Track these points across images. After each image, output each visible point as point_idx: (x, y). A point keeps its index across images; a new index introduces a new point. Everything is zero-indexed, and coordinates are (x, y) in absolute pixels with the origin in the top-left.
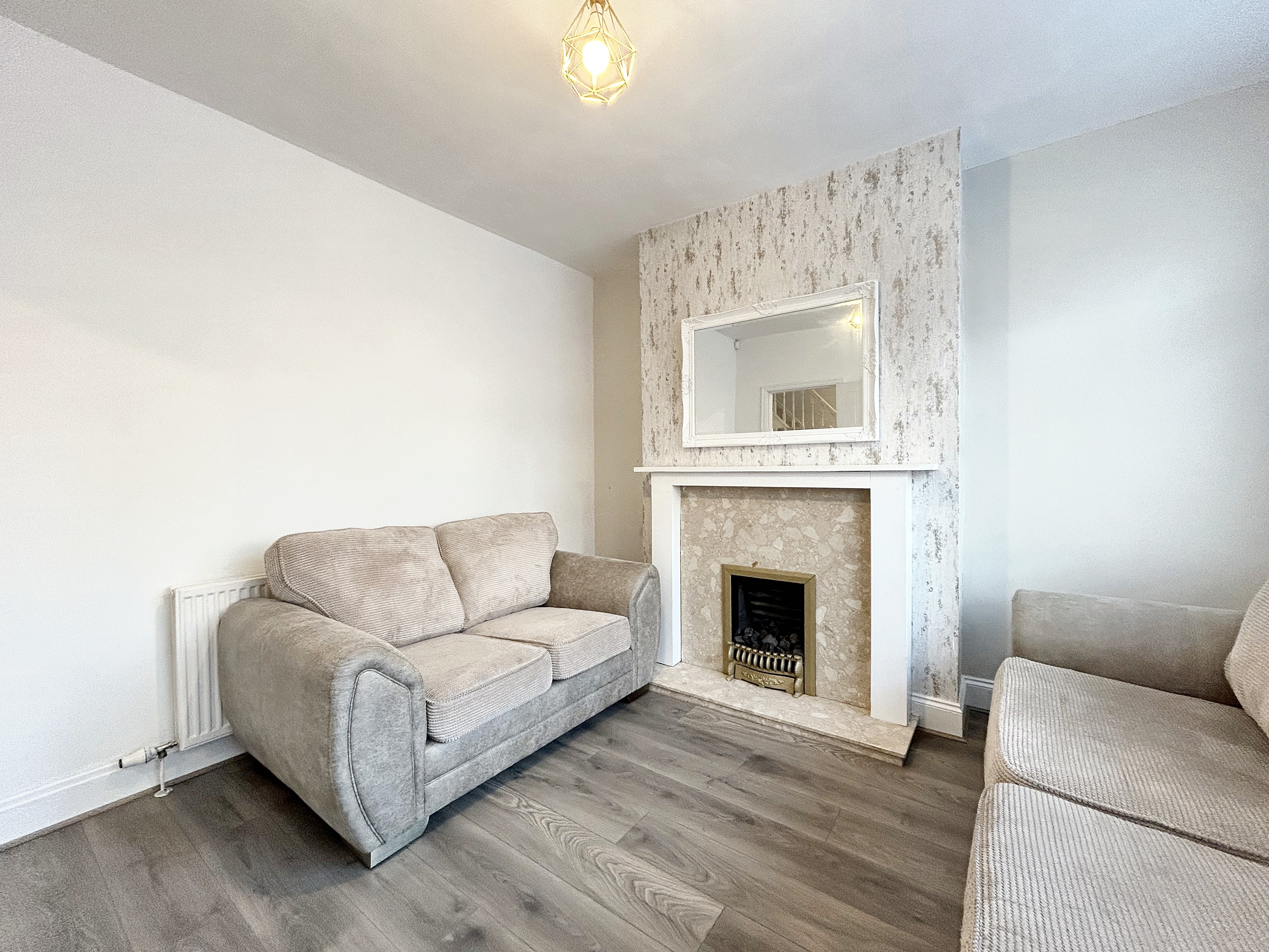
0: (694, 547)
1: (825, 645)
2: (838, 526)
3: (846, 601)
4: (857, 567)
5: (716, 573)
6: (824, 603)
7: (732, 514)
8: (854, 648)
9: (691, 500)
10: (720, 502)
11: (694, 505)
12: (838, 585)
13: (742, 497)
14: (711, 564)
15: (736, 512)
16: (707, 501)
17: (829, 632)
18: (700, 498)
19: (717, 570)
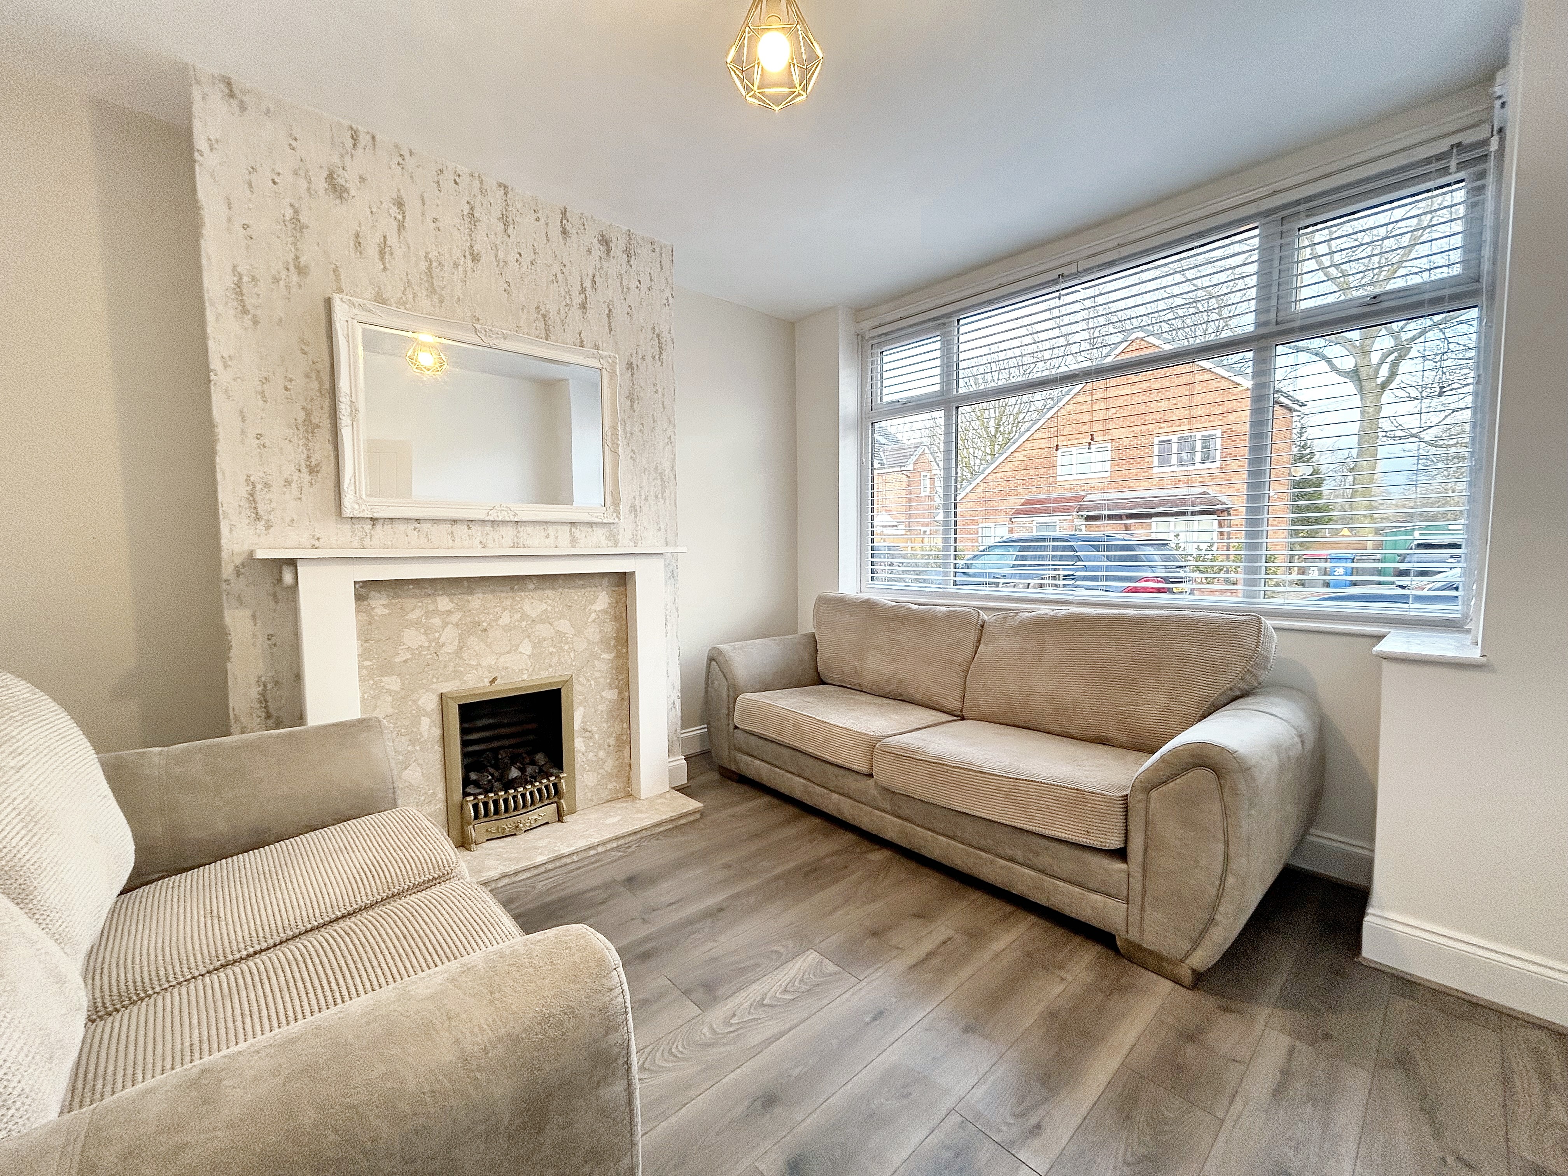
0: (385, 679)
1: (583, 749)
2: (594, 615)
3: (604, 694)
4: (613, 655)
5: (429, 709)
6: (581, 703)
7: (455, 618)
8: (612, 741)
9: (373, 603)
10: (433, 602)
11: (380, 611)
12: (596, 680)
13: (471, 592)
14: (419, 698)
15: (461, 614)
16: (409, 603)
17: (588, 734)
18: (393, 598)
19: (430, 702)
